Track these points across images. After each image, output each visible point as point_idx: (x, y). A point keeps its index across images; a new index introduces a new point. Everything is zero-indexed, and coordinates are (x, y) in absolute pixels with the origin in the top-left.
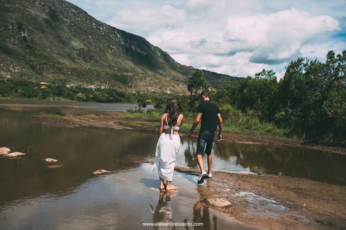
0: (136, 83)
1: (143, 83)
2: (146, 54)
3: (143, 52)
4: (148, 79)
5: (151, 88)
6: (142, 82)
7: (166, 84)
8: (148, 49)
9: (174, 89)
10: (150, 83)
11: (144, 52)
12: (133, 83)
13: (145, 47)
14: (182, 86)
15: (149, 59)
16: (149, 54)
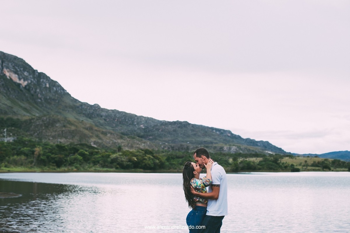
0: (40, 133)
1: (52, 132)
2: (28, 85)
3: (22, 82)
4: (58, 125)
5: (65, 140)
6: (49, 130)
7: (86, 132)
8: (29, 77)
9: (100, 141)
10: (62, 132)
11: (24, 80)
12: (34, 133)
13: (26, 72)
14: (112, 137)
15: (32, 92)
16: (32, 84)
